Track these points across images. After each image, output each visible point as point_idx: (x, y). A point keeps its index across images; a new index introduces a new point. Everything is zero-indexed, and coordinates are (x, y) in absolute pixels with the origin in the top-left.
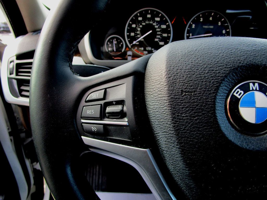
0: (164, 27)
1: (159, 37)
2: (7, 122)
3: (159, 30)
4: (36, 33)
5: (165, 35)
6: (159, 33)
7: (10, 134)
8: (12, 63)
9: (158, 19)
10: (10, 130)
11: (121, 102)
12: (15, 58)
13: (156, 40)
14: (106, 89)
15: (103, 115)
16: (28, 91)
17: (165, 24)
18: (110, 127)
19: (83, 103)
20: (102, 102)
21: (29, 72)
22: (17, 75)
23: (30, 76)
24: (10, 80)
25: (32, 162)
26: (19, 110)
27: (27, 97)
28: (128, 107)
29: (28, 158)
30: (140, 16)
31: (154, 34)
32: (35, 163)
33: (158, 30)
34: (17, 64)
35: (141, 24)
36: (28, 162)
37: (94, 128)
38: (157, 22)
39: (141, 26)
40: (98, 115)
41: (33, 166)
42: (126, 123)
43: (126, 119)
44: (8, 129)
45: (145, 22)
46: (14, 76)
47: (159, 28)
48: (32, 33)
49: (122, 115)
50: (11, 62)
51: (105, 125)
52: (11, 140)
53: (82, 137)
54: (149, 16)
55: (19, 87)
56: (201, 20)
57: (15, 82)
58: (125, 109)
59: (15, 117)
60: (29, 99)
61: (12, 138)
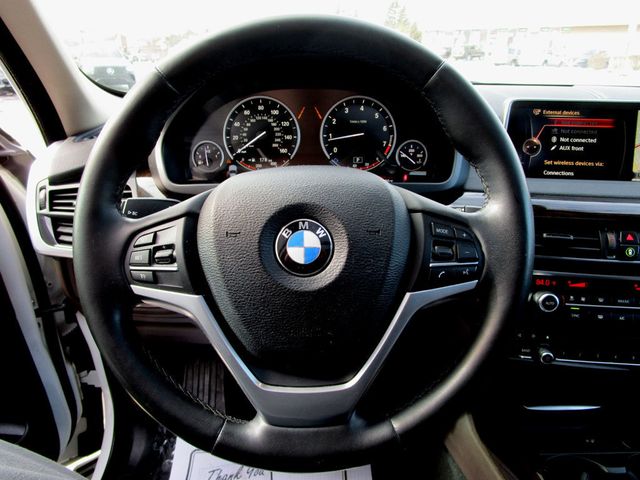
0: (286, 124)
1: (279, 140)
2: (30, 292)
3: (278, 129)
4: (79, 137)
5: (289, 137)
6: (279, 134)
7: (38, 313)
8: (43, 191)
9: (276, 112)
10: (37, 307)
11: (171, 247)
12: (47, 182)
13: (274, 145)
14: (155, 233)
15: (152, 260)
16: (70, 235)
17: (287, 120)
18: (160, 274)
19: (131, 248)
20: (151, 247)
21: (71, 205)
22: (51, 210)
23: (73, 211)
24: (40, 218)
25: (79, 370)
26: (56, 265)
27: (70, 243)
28: (178, 252)
29: (71, 361)
30: (245, 109)
31: (271, 136)
32: (84, 373)
33: (275, 129)
34: (51, 193)
35: (249, 122)
36: (70, 369)
37: (143, 276)
38: (275, 116)
39: (248, 125)
40: (147, 261)
41: (80, 378)
42: (175, 269)
43: (176, 264)
44: (34, 303)
45: (254, 118)
46: (46, 211)
47: (277, 126)
48: (73, 138)
49: (171, 260)
50: (41, 189)
51: (154, 272)
52: (39, 324)
53: (132, 286)
54: (261, 108)
55: (55, 228)
56: (347, 112)
57: (48, 221)
58: (174, 254)
59: (44, 283)
60: (71, 247)
61: (40, 319)
